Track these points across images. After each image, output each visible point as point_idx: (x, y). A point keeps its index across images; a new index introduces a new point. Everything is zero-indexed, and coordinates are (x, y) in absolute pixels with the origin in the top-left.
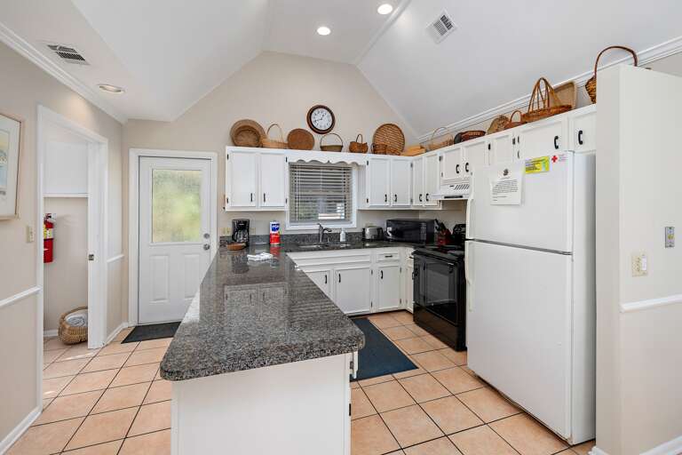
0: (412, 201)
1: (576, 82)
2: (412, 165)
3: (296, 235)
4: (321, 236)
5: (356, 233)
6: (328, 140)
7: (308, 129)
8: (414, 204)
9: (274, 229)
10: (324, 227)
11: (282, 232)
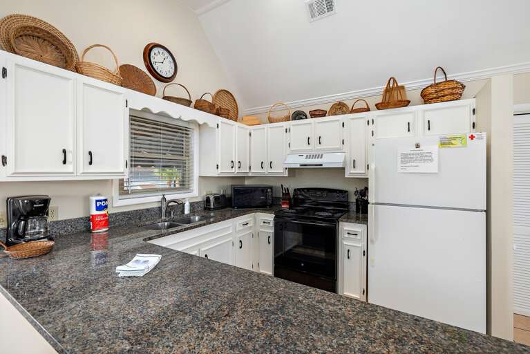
0: (250, 168)
1: (406, 86)
2: (250, 134)
3: (129, 213)
4: (164, 210)
5: (197, 203)
6: (172, 90)
7: (145, 70)
8: (252, 171)
9: (98, 208)
10: (168, 198)
11: (110, 211)
